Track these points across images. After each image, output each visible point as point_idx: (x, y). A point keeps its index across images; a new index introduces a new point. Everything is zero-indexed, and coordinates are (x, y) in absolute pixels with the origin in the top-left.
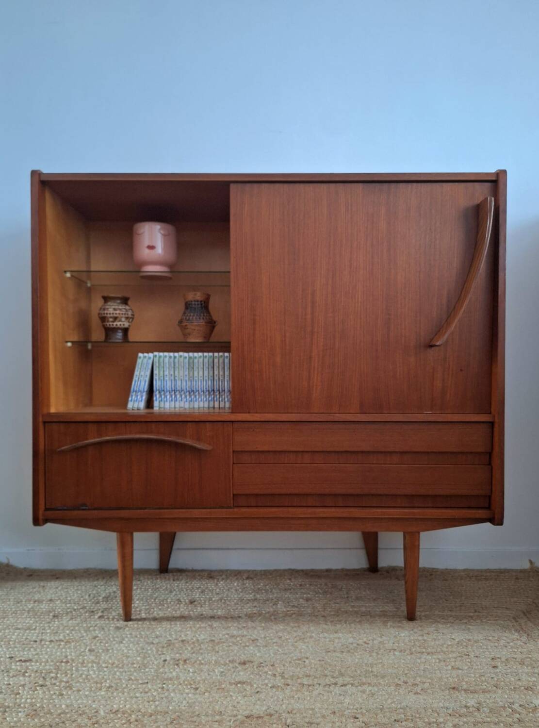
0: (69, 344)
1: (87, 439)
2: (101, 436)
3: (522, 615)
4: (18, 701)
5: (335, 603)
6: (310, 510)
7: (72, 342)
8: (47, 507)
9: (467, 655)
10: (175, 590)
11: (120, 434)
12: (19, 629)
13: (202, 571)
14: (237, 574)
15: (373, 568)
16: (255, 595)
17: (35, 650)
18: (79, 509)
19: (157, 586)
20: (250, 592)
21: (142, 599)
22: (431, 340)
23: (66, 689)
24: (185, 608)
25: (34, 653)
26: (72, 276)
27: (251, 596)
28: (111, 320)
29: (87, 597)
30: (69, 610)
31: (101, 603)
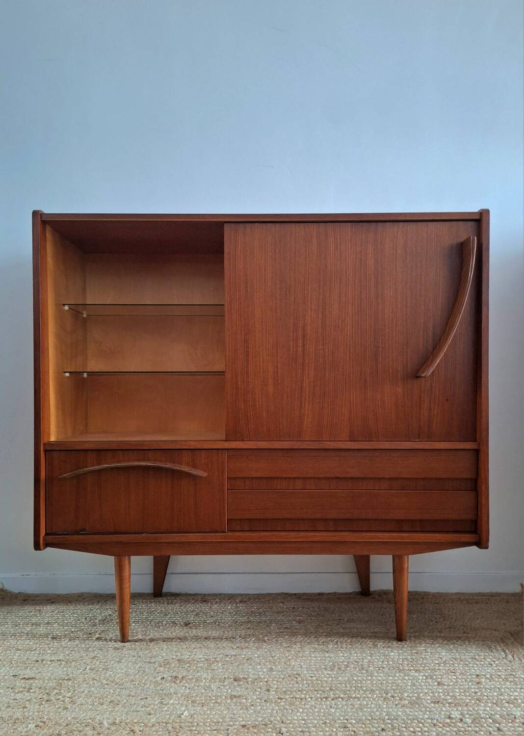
0: (67, 374)
1: (87, 467)
2: (99, 464)
3: (509, 636)
4: (26, 714)
5: (327, 625)
6: (302, 534)
7: (70, 372)
8: (47, 532)
9: (453, 672)
10: (169, 613)
11: (118, 462)
12: (20, 650)
13: (196, 595)
14: (231, 598)
15: (365, 591)
16: (248, 618)
17: (38, 669)
18: (79, 534)
19: (152, 610)
20: (244, 615)
21: (138, 622)
22: (418, 371)
23: (70, 703)
24: (181, 630)
25: (37, 672)
26: (69, 308)
27: (245, 618)
29: (83, 620)
30: (66, 633)
31: (98, 625)
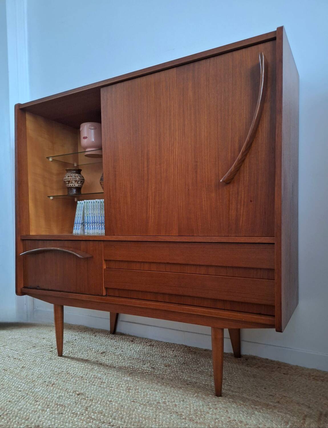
7: (52, 196)
8: (24, 286)
18: (36, 289)
26: (54, 160)
28: (67, 183)
